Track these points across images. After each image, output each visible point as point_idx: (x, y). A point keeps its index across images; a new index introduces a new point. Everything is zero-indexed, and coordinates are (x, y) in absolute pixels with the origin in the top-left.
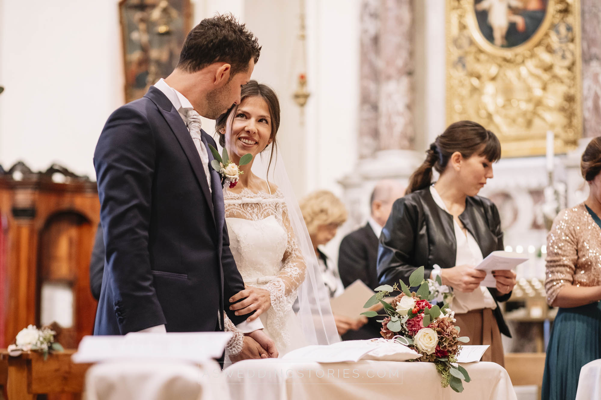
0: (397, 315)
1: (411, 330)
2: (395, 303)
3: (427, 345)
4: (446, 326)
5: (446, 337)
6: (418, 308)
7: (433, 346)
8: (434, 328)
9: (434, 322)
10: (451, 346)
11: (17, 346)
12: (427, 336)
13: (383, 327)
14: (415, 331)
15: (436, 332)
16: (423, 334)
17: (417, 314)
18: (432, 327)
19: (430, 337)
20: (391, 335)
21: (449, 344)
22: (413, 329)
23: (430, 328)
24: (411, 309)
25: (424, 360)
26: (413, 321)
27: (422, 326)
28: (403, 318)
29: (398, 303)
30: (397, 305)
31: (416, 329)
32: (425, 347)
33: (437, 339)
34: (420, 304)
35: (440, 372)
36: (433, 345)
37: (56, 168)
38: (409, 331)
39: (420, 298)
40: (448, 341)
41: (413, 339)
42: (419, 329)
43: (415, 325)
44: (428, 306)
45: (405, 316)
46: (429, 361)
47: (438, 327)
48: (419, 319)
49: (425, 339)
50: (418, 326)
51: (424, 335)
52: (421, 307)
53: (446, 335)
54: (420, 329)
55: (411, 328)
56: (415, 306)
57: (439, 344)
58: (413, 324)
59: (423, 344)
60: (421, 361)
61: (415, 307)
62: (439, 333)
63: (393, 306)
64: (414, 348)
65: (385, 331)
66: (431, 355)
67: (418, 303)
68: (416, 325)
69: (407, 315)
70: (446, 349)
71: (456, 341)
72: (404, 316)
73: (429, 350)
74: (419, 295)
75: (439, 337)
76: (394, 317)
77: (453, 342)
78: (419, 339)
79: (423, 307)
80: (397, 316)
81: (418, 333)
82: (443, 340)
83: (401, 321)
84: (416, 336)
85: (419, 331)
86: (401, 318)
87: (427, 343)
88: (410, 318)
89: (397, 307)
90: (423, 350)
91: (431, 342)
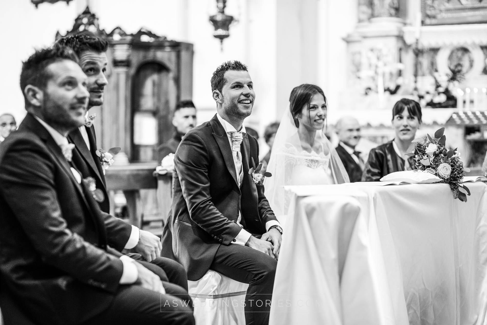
0: (426, 155)
1: (435, 165)
3: (445, 173)
4: (456, 162)
5: (456, 168)
6: (439, 151)
7: (448, 174)
8: (449, 163)
9: (449, 159)
10: (459, 174)
11: (162, 167)
12: (445, 168)
13: (417, 162)
14: (438, 165)
15: (450, 165)
16: (443, 167)
17: (439, 155)
19: (447, 169)
20: (422, 167)
21: (458, 172)
22: (437, 164)
23: (447, 163)
24: (435, 151)
25: (443, 182)
27: (442, 162)
28: (430, 156)
29: (426, 148)
30: (426, 149)
31: (438, 163)
32: (444, 174)
33: (451, 170)
34: (440, 148)
35: (452, 189)
37: (143, 30)
38: (434, 165)
39: (439, 144)
40: (457, 171)
41: (436, 169)
42: (440, 164)
43: (437, 161)
44: (445, 150)
45: (431, 155)
46: (446, 183)
47: (451, 162)
48: (440, 158)
49: (444, 170)
53: (456, 167)
55: (435, 163)
57: (452, 172)
59: (442, 173)
60: (441, 183)
61: (437, 150)
62: (452, 166)
63: (423, 150)
64: (437, 175)
65: (418, 165)
66: (447, 179)
67: (439, 148)
69: (432, 155)
70: (456, 175)
71: (462, 171)
72: (431, 156)
73: (446, 176)
75: (452, 169)
76: (424, 156)
77: (460, 171)
78: (440, 170)
79: (442, 150)
82: (455, 170)
83: (429, 159)
84: (438, 168)
85: (440, 165)
86: (428, 157)
87: (445, 172)
88: (435, 158)
89: (426, 150)
90: (442, 176)
91: (447, 171)
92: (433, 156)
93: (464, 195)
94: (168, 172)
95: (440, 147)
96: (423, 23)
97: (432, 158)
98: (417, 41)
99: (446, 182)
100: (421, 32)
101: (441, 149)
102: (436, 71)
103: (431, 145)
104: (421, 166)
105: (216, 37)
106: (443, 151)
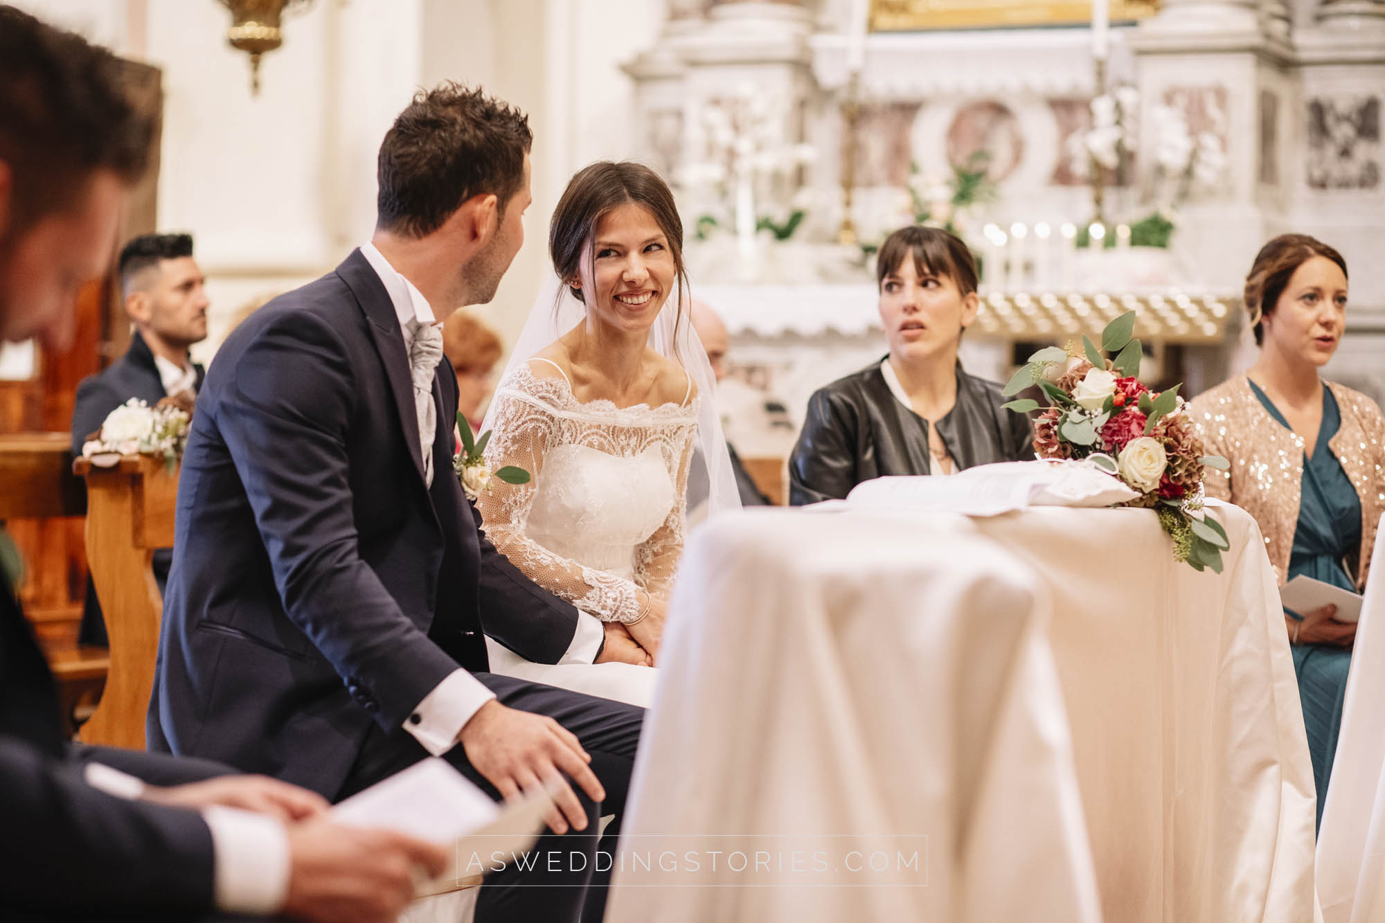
0: (1075, 408)
1: (1111, 442)
2: (1070, 384)
3: (1145, 473)
4: (1183, 434)
5: (1182, 456)
6: (1124, 394)
7: (1155, 475)
8: (1159, 437)
9: (1159, 424)
10: (1190, 475)
12: (1145, 454)
13: (1038, 431)
14: (1119, 444)
15: (1162, 445)
16: (1138, 450)
17: (1122, 407)
18: (1155, 434)
19: (1151, 457)
20: (1057, 450)
21: (1187, 470)
22: (1117, 439)
23: (1152, 437)
24: (1111, 396)
25: (1137, 503)
26: (1115, 423)
27: (1136, 434)
28: (1090, 414)
29: (1077, 383)
30: (1075, 387)
31: (1121, 438)
32: (1142, 476)
33: (1164, 462)
34: (1125, 386)
35: (1169, 530)
36: (1158, 472)
38: (1105, 444)
39: (1121, 372)
40: (1186, 465)
41: (1119, 459)
42: (1128, 440)
43: (1119, 430)
44: (1140, 391)
45: (1096, 410)
46: (1145, 506)
47: (1166, 434)
48: (1128, 419)
49: (1141, 461)
50: (1126, 433)
51: (1140, 452)
52: (1129, 393)
53: (1184, 452)
54: (1132, 439)
55: (1112, 435)
56: (1117, 390)
57: (1169, 470)
58: (1116, 428)
59: (1136, 470)
60: (1129, 506)
61: (1116, 393)
62: (1168, 448)
63: (1064, 390)
65: (1043, 441)
66: (1150, 493)
67: (1121, 384)
68: (1123, 430)
69: (1101, 410)
70: (1180, 480)
71: (1199, 466)
72: (1093, 411)
73: (1149, 483)
74: (1120, 366)
75: (1168, 457)
76: (1071, 411)
77: (1194, 467)
78: (1130, 461)
79: (1133, 392)
80: (1076, 410)
81: (1126, 447)
82: (1177, 463)
83: (1092, 422)
84: (1123, 452)
85: (1129, 443)
86: (1085, 415)
87: (1146, 469)
88: (1111, 417)
89: (1074, 392)
90: (1135, 482)
91: (1152, 465)
92: (1105, 412)
93: (1213, 548)
94: (124, 459)
95: (1125, 383)
96: (872, 28)
97: (1102, 419)
98: (855, 79)
99: (1148, 505)
100: (868, 54)
101: (1129, 389)
102: (914, 169)
103: (1093, 375)
104: (1056, 448)
105: (238, 44)
106: (1137, 395)
